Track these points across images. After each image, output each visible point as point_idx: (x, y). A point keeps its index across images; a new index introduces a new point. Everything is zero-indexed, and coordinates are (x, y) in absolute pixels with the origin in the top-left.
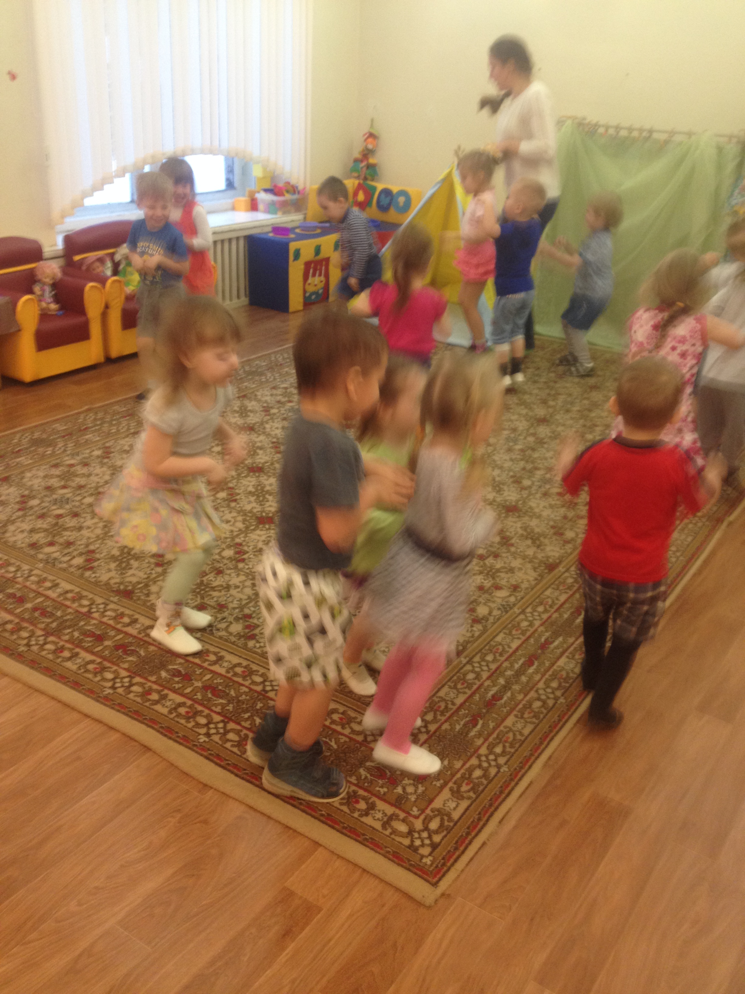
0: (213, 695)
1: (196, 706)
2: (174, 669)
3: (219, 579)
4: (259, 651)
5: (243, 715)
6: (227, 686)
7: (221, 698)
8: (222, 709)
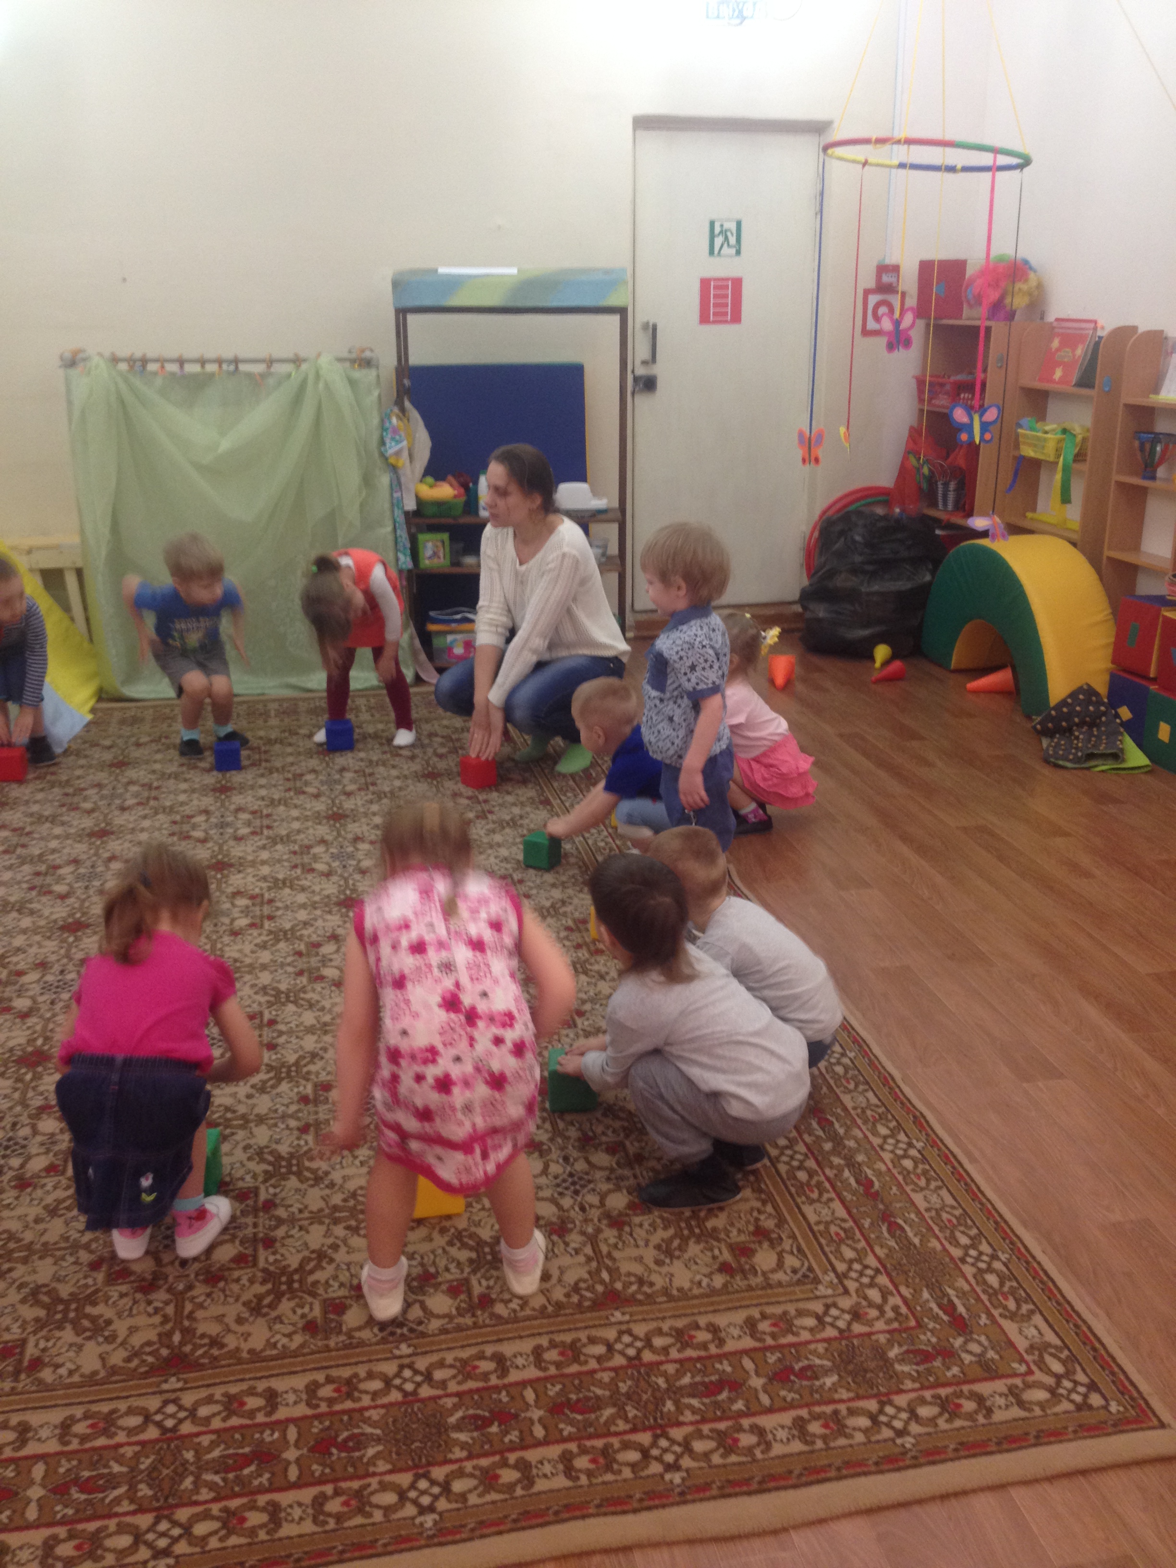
0: (582, 1413)
1: (588, 1443)
2: (463, 1418)
3: (283, 1251)
4: (528, 1312)
5: (665, 1410)
6: (578, 1389)
7: (599, 1408)
8: (626, 1420)
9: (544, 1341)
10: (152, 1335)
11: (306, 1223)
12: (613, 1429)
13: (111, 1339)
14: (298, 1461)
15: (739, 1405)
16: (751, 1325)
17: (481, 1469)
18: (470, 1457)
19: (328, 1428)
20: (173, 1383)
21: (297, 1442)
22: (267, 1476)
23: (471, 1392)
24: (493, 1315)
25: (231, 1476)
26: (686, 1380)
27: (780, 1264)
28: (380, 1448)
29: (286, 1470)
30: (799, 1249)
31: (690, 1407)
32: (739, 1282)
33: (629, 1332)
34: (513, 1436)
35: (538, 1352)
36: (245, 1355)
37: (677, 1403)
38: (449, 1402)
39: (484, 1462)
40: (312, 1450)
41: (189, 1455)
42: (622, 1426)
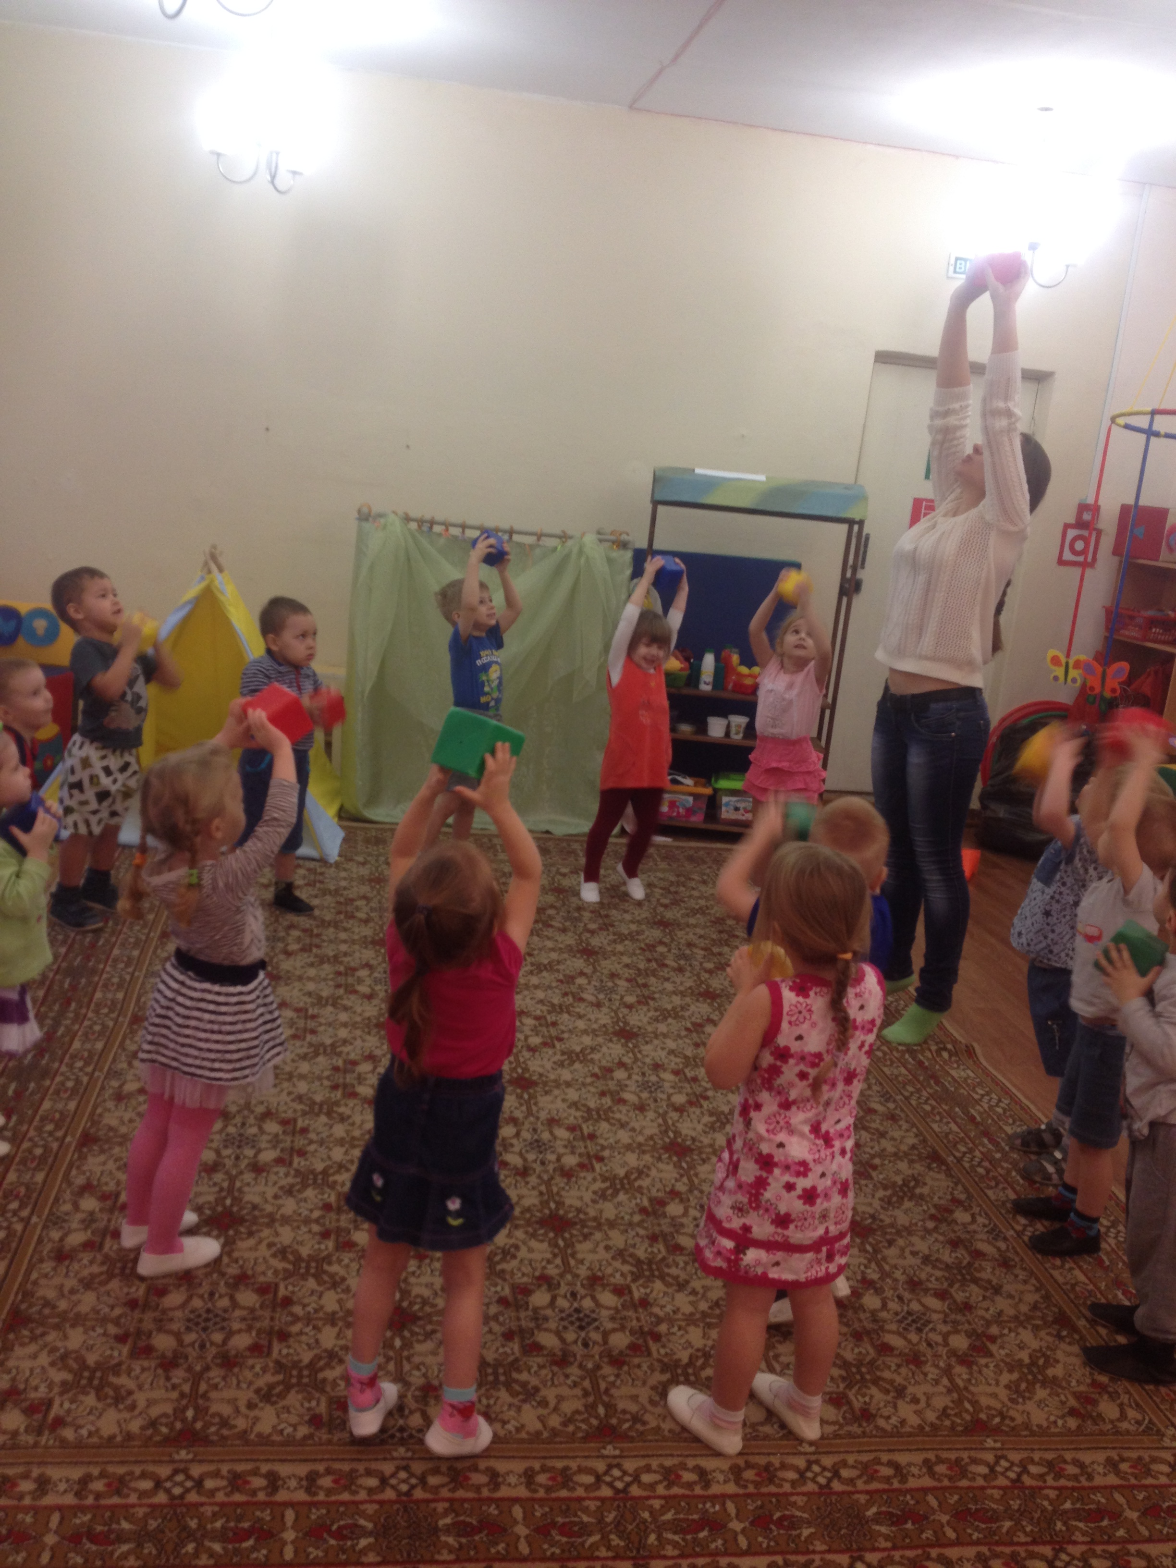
1: (998, 1549)
2: (878, 1514)
4: (908, 1429)
8: (1025, 1533)
9: (931, 1456)
10: (578, 1405)
11: (683, 1324)
12: (1015, 1539)
13: (544, 1403)
14: (743, 1531)
15: (1121, 1533)
16: (1112, 1465)
17: (909, 1559)
18: (895, 1548)
19: (762, 1507)
20: (609, 1450)
21: (737, 1515)
22: (720, 1542)
23: (877, 1491)
24: (877, 1427)
25: (689, 1537)
26: (1068, 1505)
27: (1123, 1416)
28: (812, 1530)
29: (736, 1539)
30: (1137, 1405)
31: (1077, 1528)
32: (1090, 1426)
33: (1004, 1457)
34: (928, 1534)
35: (928, 1464)
36: (666, 1433)
37: (1065, 1523)
38: (863, 1498)
39: (911, 1554)
40: (752, 1523)
41: (646, 1515)
42: (1023, 1539)
